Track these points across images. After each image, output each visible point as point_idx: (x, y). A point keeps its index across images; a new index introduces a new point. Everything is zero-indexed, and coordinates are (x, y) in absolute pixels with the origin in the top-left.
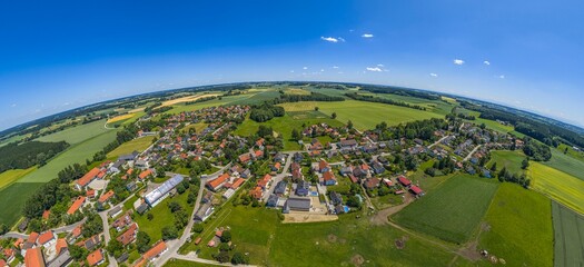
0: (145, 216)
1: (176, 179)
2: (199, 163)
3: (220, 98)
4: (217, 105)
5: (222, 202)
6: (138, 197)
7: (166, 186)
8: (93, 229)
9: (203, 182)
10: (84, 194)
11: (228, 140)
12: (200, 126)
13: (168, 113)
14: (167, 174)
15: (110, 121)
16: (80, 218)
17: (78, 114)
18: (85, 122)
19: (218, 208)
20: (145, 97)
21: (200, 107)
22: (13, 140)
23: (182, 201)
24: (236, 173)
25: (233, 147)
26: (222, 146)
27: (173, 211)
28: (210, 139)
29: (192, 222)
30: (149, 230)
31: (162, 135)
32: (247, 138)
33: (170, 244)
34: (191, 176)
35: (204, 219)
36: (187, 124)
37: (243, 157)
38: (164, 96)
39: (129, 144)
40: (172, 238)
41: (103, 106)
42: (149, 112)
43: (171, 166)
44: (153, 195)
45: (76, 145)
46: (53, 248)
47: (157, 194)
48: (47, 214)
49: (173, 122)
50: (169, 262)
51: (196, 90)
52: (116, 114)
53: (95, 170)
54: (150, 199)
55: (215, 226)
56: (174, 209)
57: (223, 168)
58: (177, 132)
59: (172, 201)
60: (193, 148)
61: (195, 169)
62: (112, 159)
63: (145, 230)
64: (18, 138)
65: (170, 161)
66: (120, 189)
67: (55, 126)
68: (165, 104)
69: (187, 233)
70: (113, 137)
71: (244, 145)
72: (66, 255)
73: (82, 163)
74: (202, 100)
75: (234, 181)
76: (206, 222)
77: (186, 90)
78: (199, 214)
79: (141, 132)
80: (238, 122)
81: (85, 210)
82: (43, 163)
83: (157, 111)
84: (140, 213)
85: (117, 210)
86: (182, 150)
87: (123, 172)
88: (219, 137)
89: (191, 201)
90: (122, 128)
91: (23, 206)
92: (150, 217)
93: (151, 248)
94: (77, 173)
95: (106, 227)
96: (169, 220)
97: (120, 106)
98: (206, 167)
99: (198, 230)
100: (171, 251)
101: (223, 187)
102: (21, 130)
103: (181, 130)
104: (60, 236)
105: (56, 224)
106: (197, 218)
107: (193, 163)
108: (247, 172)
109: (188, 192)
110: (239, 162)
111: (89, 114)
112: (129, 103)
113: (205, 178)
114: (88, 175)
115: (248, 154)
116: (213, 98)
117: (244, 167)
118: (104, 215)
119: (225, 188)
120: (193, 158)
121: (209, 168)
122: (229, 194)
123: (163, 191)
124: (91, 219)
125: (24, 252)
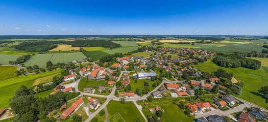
0: (135, 80)
1: (153, 74)
2: (166, 73)
3: (193, 44)
4: (189, 47)
5: (168, 96)
6: (136, 72)
7: (148, 74)
8: (116, 74)
9: (164, 82)
10: (120, 63)
11: (188, 68)
12: (175, 56)
13: (161, 45)
14: (150, 70)
15: (137, 43)
16: (115, 69)
17: (127, 37)
18: (129, 41)
19: (164, 98)
20: (153, 36)
21: (178, 46)
22: (104, 39)
23: (151, 84)
24: (184, 88)
25: (190, 73)
26: (183, 70)
27: (145, 85)
28: (178, 64)
29: (149, 95)
30: (133, 86)
31: (155, 54)
32: (203, 72)
33: (136, 96)
34: (160, 76)
35: (155, 97)
36: (168, 53)
37: (193, 82)
38: (161, 37)
39: (141, 53)
40: (138, 94)
41: (136, 37)
42: (153, 43)
43: (153, 68)
44: (141, 75)
45: (123, 47)
46: (102, 73)
47: (143, 75)
48: (106, 63)
49: (162, 50)
50: (131, 102)
51: (179, 37)
52: (140, 41)
53: (126, 57)
54: (139, 76)
55: (158, 104)
56: (146, 84)
57: (178, 81)
58: (162, 55)
59: (147, 81)
60: (166, 65)
61: (163, 74)
62: (134, 56)
63: (131, 85)
64: (106, 39)
65: (154, 66)
66: (131, 67)
67: (118, 39)
68: (161, 41)
69: (145, 97)
70: (136, 49)
71: (198, 75)
72: (104, 77)
73: (123, 53)
74: (181, 43)
75: (181, 91)
76: (155, 99)
77: (174, 36)
78: (154, 94)
79: (147, 50)
80: (200, 61)
81: (117, 67)
82: (111, 49)
83: (156, 44)
84: (133, 78)
85: (127, 73)
86: (161, 63)
87: (135, 62)
88: (183, 65)
89: (154, 86)
90: (140, 47)
91: (100, 58)
92: (136, 82)
93: (129, 92)
94: (121, 56)
95: (121, 76)
96: (142, 88)
97: (142, 38)
98: (169, 76)
99: (149, 100)
100: (134, 99)
101: (173, 90)
102: (108, 37)
103: (164, 55)
104: (106, 71)
105: (107, 67)
106: (152, 94)
107: (163, 71)
108: (192, 92)
109: (155, 81)
110: (190, 83)
111: (131, 38)
112: (146, 38)
113: (166, 80)
114: (123, 58)
115: (199, 82)
116: (188, 43)
117: (192, 88)
118: (122, 72)
119: (173, 91)
120: (164, 69)
121: (170, 77)
122: (174, 95)
123: (146, 75)
124: (117, 71)
125: (93, 69)
